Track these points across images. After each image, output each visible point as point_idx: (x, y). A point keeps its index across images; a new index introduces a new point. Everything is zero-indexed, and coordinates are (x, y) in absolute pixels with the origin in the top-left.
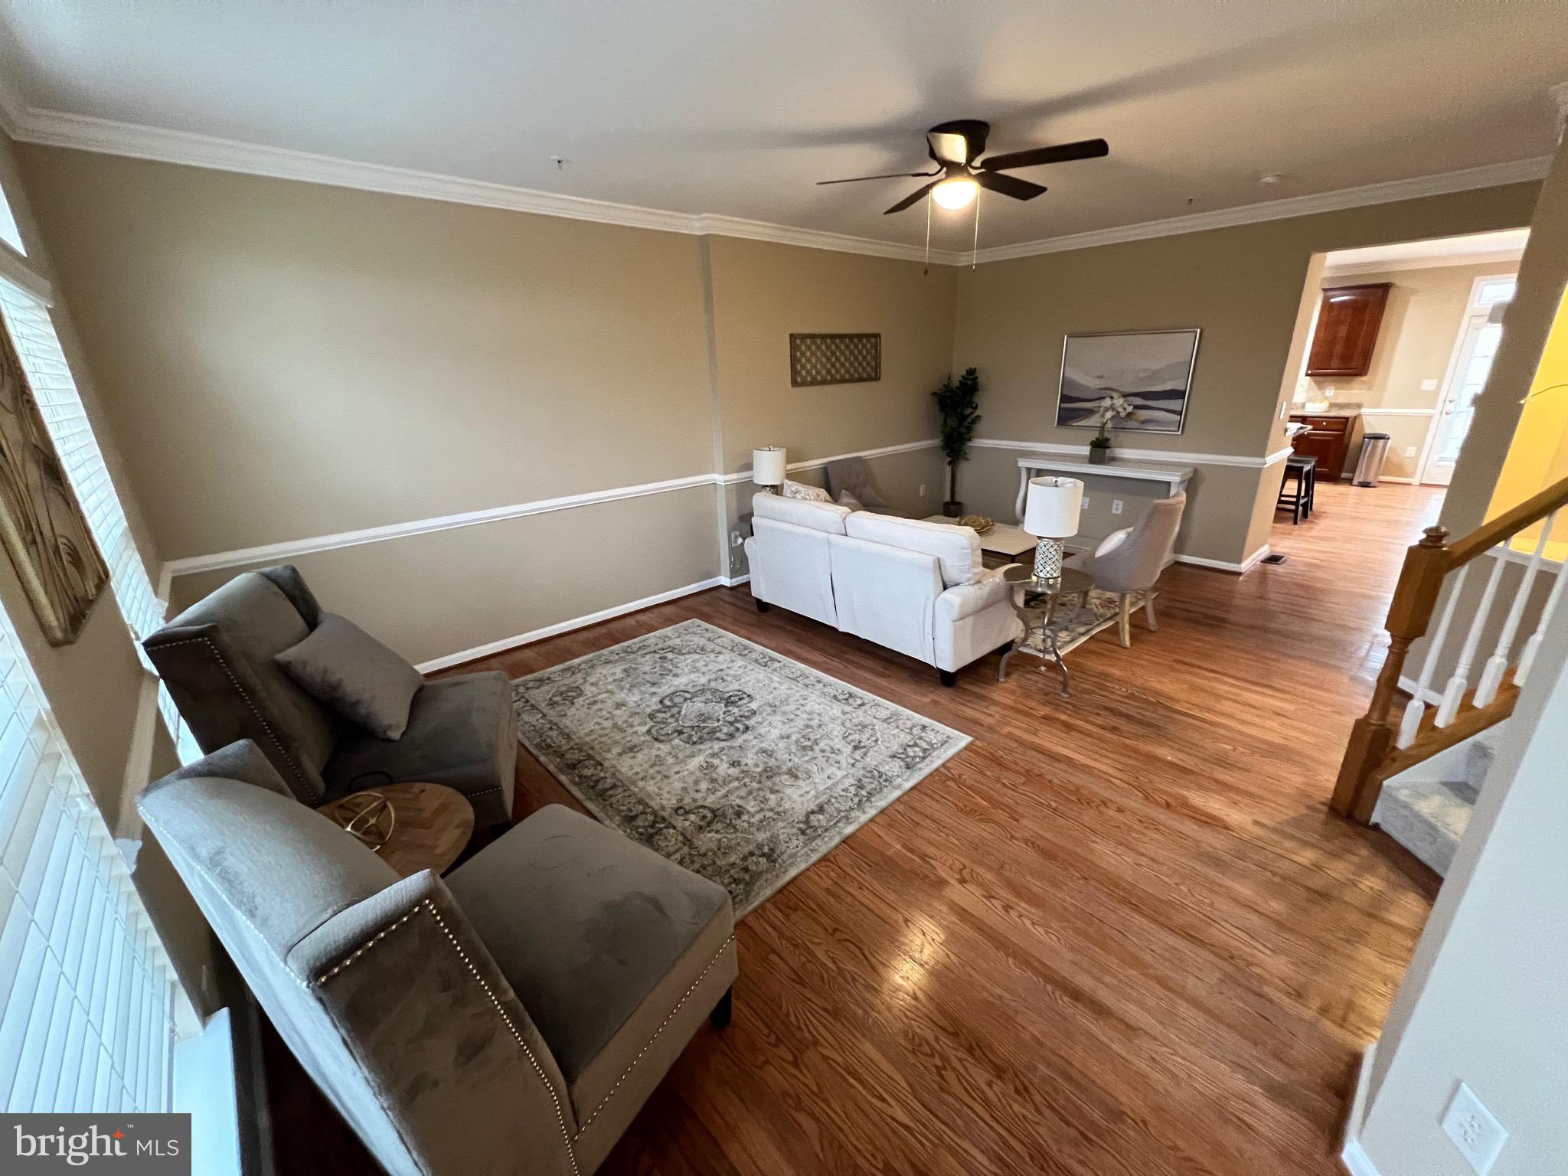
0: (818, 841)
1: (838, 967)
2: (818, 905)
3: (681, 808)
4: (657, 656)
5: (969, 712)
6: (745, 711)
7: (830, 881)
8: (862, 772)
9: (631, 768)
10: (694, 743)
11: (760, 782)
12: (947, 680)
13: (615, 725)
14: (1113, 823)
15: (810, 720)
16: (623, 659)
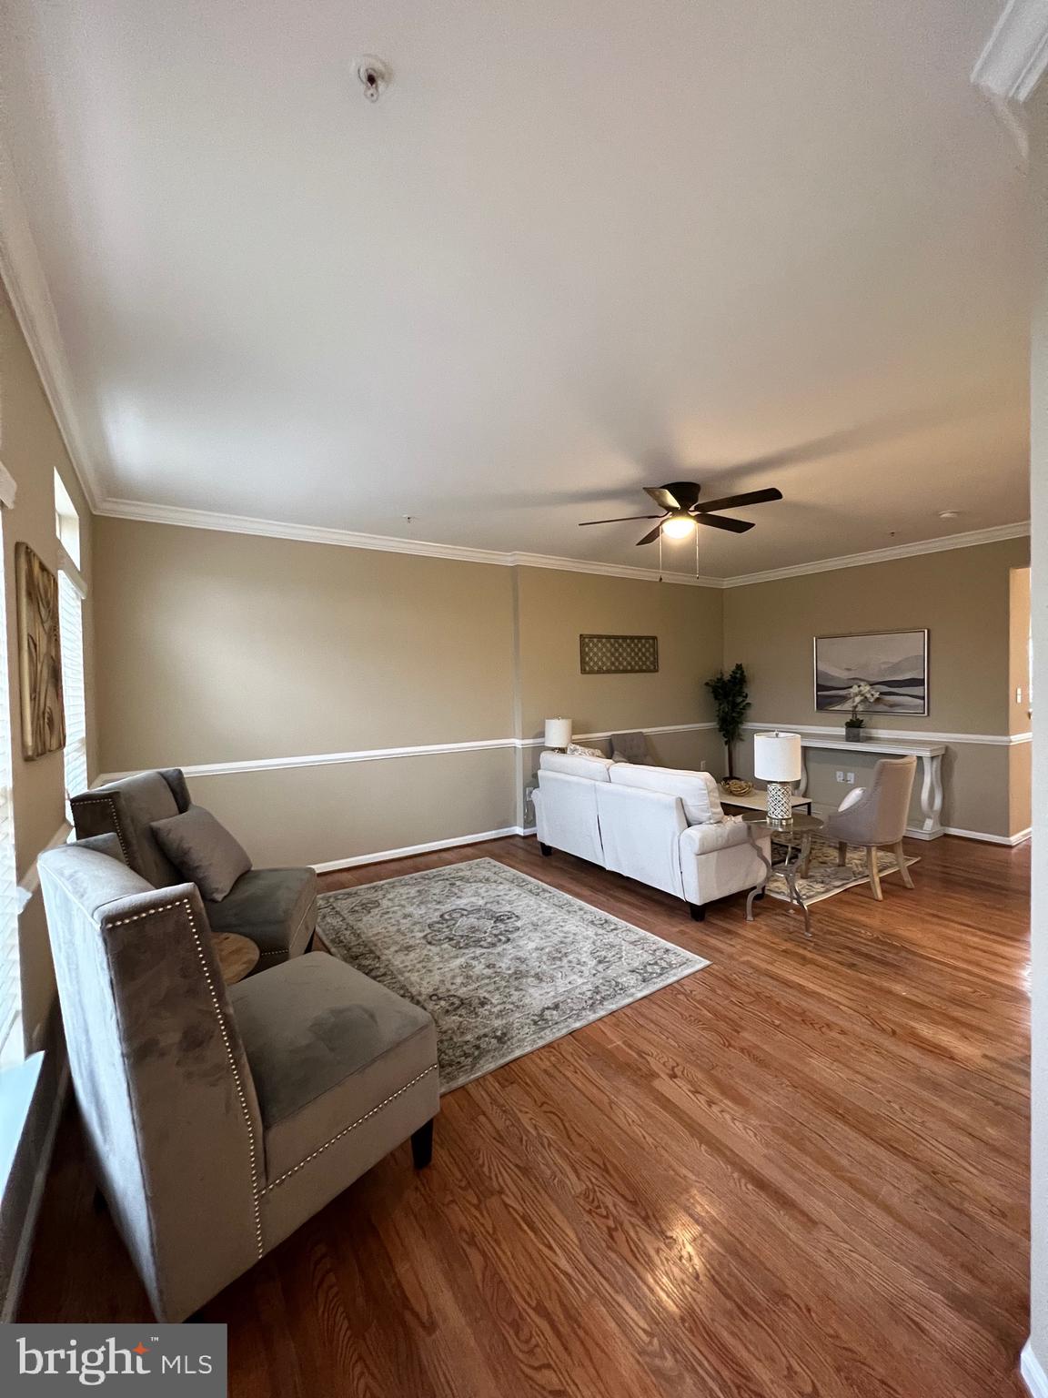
0: (547, 1031)
1: (538, 1133)
2: (534, 1082)
3: (436, 995)
4: (448, 882)
5: (713, 941)
6: (510, 927)
7: (548, 1063)
8: (601, 981)
9: (403, 962)
10: (460, 948)
11: (508, 981)
12: (698, 913)
13: (399, 930)
14: (834, 1043)
15: (565, 937)
16: (420, 883)
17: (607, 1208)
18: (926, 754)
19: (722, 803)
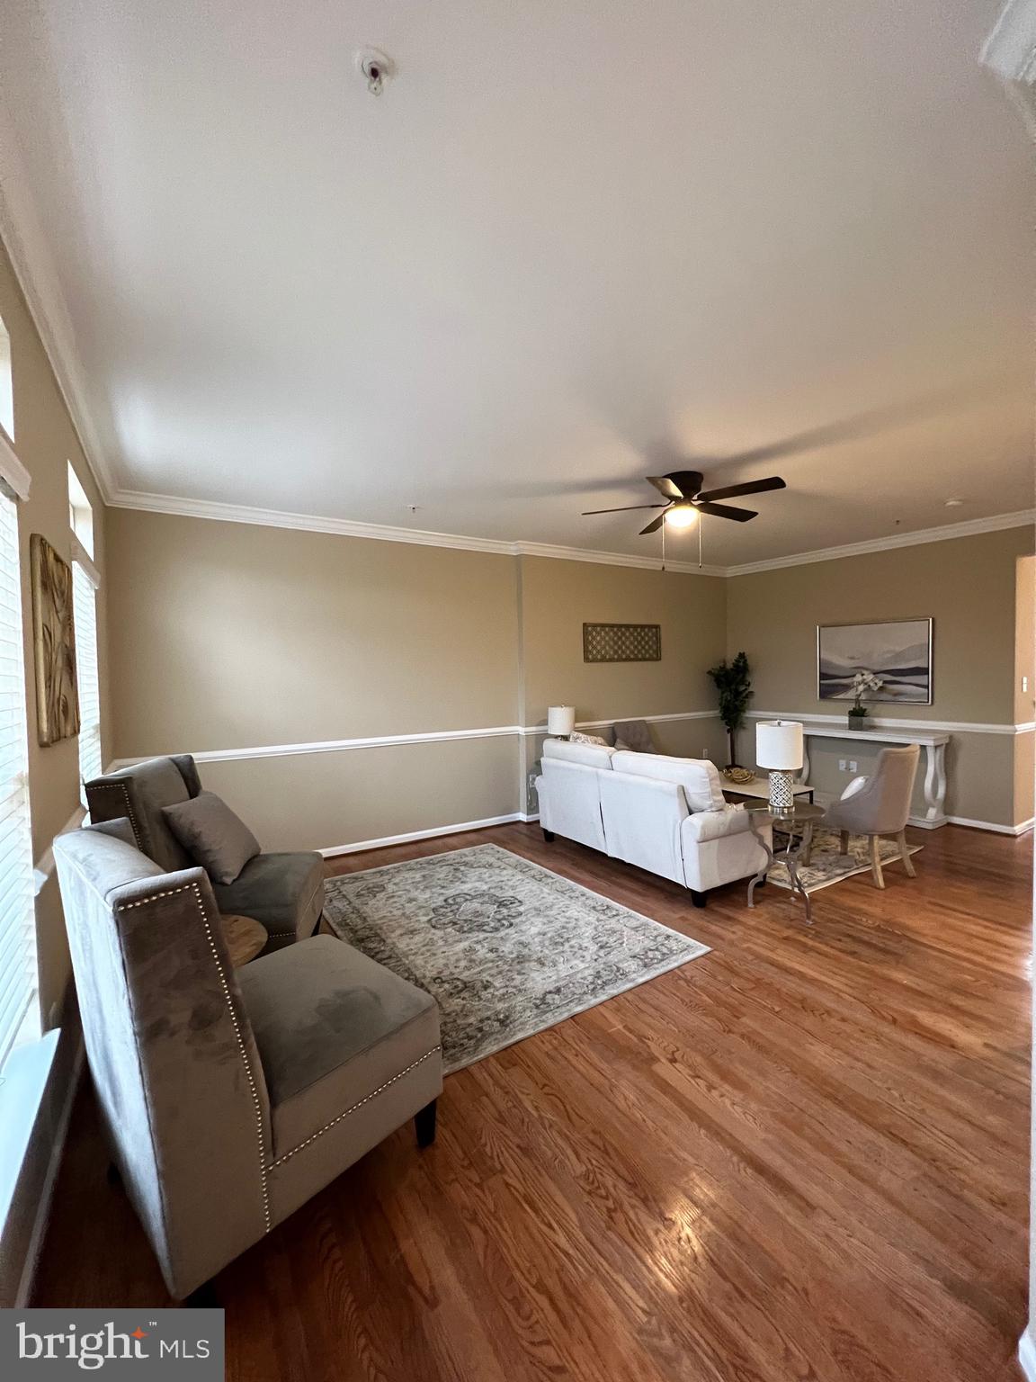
0: (549, 1015)
1: (540, 1115)
2: (534, 1063)
3: (438, 978)
4: (452, 867)
5: (715, 928)
6: (513, 912)
7: (550, 1047)
8: (602, 966)
9: (408, 945)
10: (464, 932)
11: (511, 965)
12: (699, 900)
13: (404, 914)
14: (833, 1030)
15: (567, 923)
16: (424, 868)
17: (606, 1188)
18: (930, 743)
19: (724, 792)
